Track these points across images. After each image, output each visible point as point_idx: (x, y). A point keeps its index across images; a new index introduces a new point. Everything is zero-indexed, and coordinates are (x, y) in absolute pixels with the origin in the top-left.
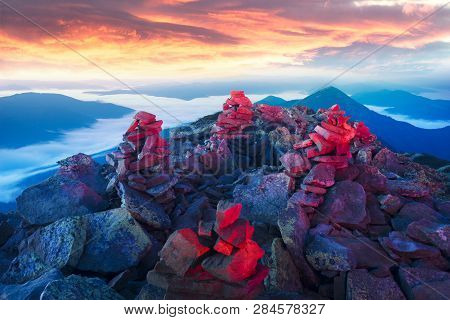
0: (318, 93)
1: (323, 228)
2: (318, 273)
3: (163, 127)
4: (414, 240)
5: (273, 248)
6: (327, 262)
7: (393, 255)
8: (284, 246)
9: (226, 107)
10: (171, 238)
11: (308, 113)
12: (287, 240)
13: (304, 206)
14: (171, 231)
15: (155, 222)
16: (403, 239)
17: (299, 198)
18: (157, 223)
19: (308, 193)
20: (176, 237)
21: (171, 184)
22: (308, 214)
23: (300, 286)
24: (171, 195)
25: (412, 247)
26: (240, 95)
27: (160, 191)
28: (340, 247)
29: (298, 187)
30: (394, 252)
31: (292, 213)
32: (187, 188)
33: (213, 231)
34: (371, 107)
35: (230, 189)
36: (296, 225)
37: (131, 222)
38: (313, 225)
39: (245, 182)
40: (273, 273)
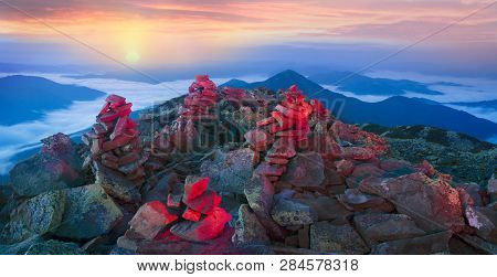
0: (278, 75)
1: (287, 192)
2: (284, 228)
3: (133, 109)
4: (366, 193)
5: (240, 213)
6: (292, 219)
7: (348, 207)
8: (251, 210)
9: (192, 90)
10: (140, 210)
11: (269, 93)
12: (253, 205)
13: (268, 176)
14: (141, 204)
15: (126, 197)
16: (357, 194)
17: (264, 169)
18: (128, 198)
19: (271, 164)
20: (146, 209)
21: (141, 162)
22: (273, 182)
23: (267, 239)
24: (141, 172)
25: (363, 199)
26: (205, 78)
27: (131, 167)
28: (302, 206)
29: (262, 159)
30: (349, 205)
31: (258, 182)
32: (156, 165)
33: (181, 203)
34: (325, 87)
35: (198, 165)
36: (262, 193)
37: (104, 196)
38: (277, 191)
39: (212, 158)
40: (240, 232)
